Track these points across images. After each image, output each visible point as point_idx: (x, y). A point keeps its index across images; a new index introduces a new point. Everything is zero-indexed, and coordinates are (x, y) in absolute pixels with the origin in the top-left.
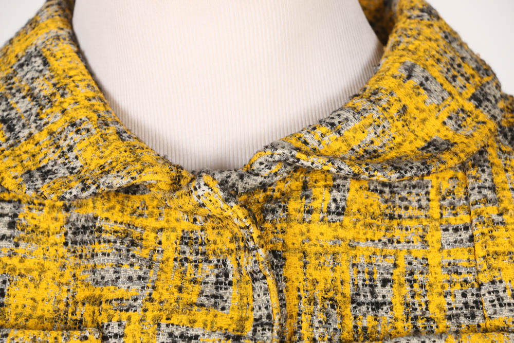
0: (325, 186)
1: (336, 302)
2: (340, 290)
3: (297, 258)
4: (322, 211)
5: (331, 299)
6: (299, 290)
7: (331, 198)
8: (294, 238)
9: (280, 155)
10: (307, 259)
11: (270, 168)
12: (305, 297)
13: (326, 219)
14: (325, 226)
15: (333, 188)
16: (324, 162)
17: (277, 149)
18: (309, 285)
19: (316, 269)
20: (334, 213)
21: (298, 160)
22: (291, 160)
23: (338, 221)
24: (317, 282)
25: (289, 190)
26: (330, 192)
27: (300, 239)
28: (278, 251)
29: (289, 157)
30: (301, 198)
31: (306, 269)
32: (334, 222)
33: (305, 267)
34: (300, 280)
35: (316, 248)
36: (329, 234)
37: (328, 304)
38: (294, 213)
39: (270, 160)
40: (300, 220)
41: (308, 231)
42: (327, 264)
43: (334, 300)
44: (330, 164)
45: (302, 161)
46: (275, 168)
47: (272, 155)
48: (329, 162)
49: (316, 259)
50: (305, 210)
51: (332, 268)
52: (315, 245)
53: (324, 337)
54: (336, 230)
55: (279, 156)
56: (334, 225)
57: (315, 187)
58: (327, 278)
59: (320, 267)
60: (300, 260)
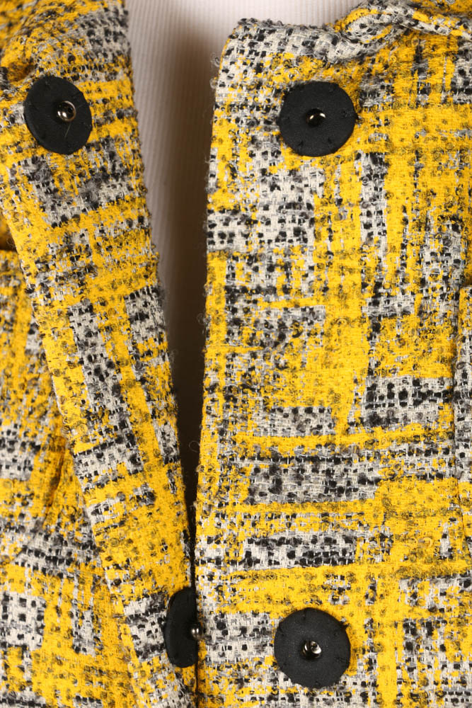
0: (447, 54)
1: (461, 221)
2: (468, 203)
3: (406, 162)
4: (443, 90)
5: (454, 218)
6: (405, 210)
7: (456, 70)
8: (403, 131)
9: (391, 15)
10: (422, 161)
11: (374, 34)
12: (414, 220)
13: (450, 99)
14: (450, 109)
15: (458, 56)
16: (453, 25)
17: (386, 7)
18: (420, 200)
19: (433, 174)
20: (461, 90)
21: (417, 22)
22: (407, 22)
23: (468, 103)
24: (434, 194)
25: (395, 61)
26: (455, 61)
27: (413, 131)
28: (379, 154)
29: (404, 18)
30: (413, 74)
31: (418, 176)
32: (462, 104)
33: (416, 174)
34: (407, 195)
35: (435, 143)
36: (455, 120)
37: (448, 226)
38: (403, 94)
39: (376, 21)
40: (413, 103)
41: (425, 119)
42: (450, 165)
43: (458, 219)
44: (462, 27)
45: (421, 24)
46: (380, 34)
47: (380, 15)
48: (459, 24)
49: (435, 160)
50: (418, 89)
51: (458, 172)
52: (435, 139)
53: (437, 276)
54: (465, 116)
55: (388, 17)
56: (463, 108)
57: (432, 56)
58: (450, 187)
59: (440, 172)
60: (410, 164)
